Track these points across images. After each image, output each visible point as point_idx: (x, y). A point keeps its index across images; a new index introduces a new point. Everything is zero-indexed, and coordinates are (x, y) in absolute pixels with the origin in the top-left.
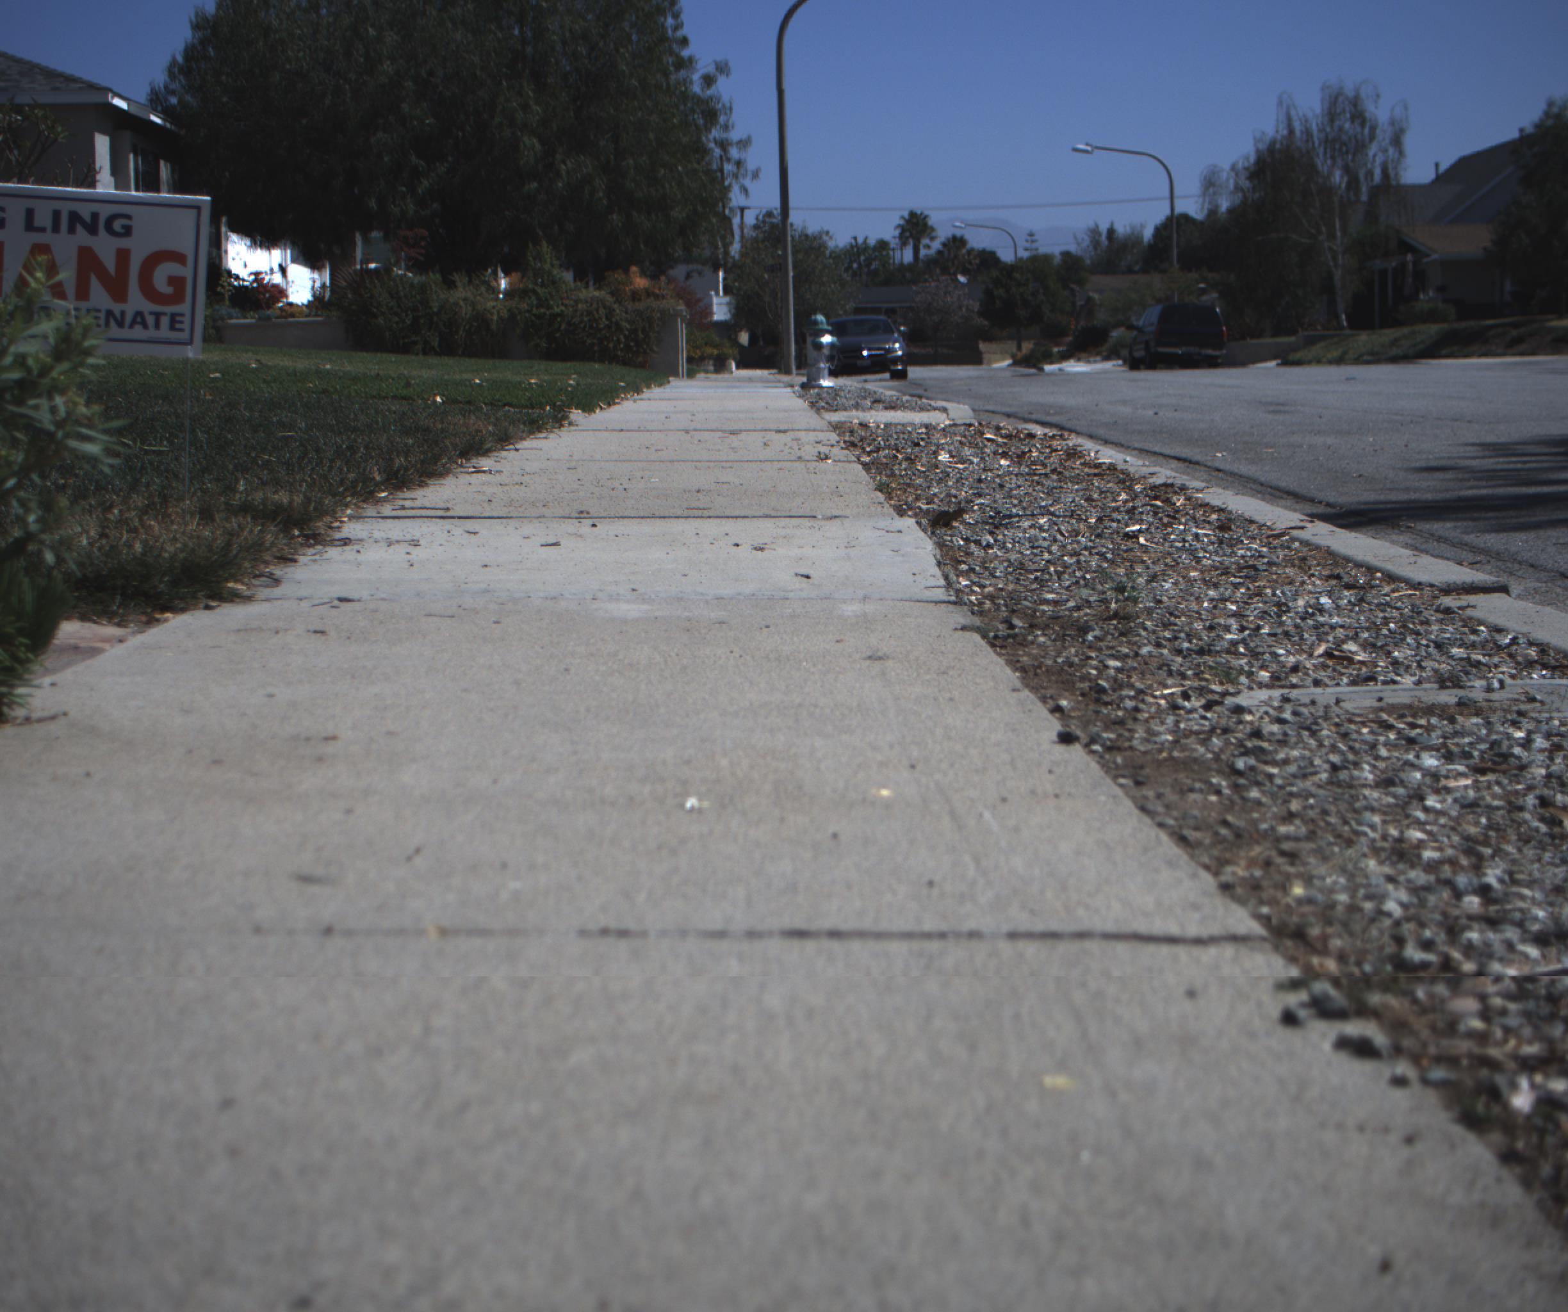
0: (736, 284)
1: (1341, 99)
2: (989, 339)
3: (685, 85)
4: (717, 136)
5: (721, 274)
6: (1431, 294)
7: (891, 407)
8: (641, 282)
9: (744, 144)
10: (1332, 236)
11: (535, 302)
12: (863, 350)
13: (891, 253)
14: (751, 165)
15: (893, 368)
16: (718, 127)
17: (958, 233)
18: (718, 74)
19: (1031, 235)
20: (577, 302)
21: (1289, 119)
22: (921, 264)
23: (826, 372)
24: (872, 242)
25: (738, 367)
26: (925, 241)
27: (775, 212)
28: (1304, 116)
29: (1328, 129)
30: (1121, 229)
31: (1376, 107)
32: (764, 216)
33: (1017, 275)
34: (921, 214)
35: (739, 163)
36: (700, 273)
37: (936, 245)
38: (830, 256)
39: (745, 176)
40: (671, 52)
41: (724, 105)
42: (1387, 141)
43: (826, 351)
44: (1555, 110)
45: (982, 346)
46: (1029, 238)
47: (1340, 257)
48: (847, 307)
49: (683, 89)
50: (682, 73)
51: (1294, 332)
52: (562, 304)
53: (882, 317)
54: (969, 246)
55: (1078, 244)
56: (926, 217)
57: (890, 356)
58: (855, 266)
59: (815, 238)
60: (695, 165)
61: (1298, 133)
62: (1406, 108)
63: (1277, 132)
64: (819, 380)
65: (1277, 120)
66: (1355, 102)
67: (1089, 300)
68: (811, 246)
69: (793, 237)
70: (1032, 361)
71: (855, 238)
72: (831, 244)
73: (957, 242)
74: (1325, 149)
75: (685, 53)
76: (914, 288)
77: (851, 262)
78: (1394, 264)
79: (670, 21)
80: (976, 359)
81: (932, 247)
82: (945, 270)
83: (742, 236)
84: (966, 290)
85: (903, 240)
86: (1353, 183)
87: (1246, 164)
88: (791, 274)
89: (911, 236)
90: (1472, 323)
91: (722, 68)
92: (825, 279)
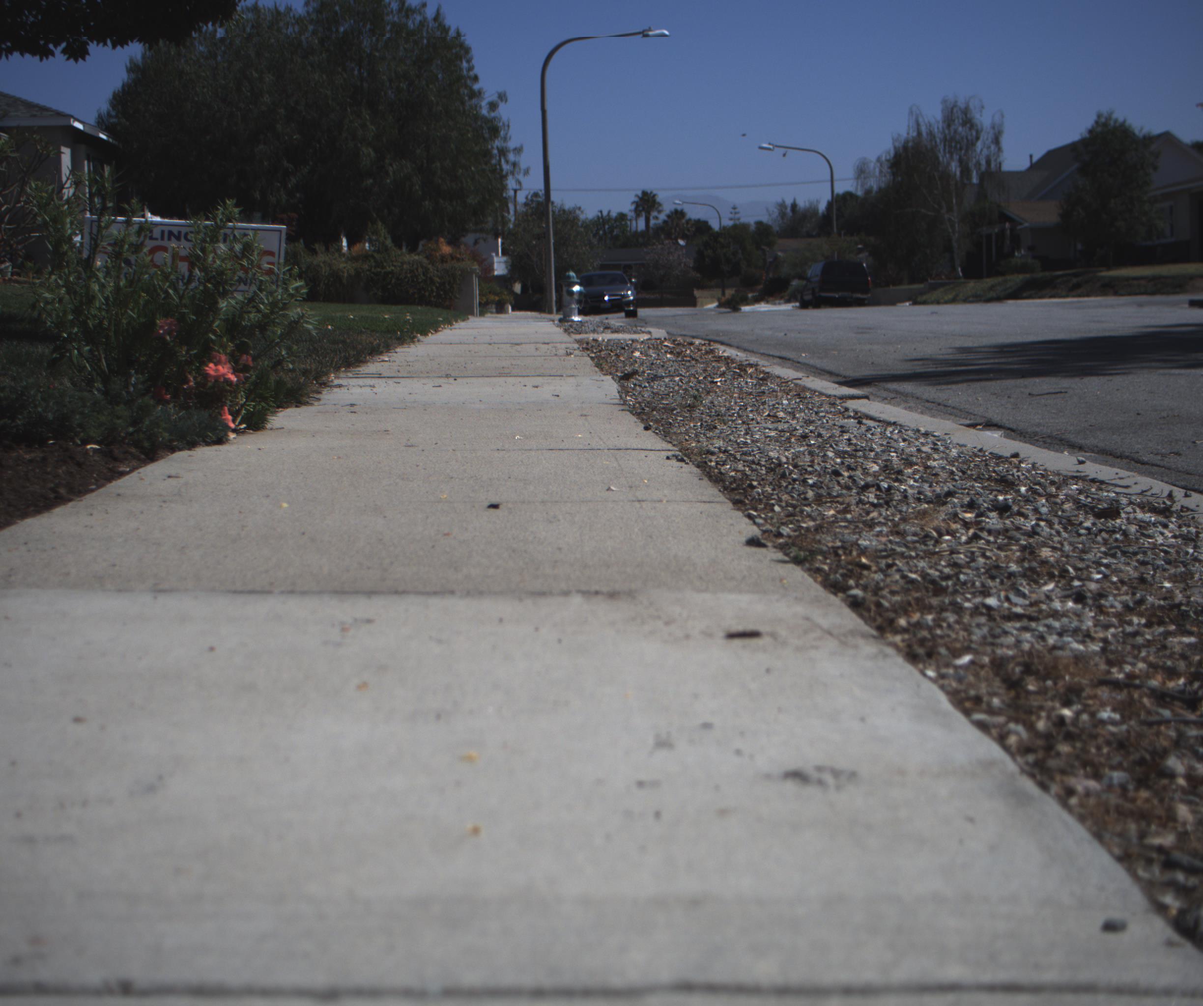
0: (512, 247)
1: (955, 110)
2: (701, 287)
3: (476, 110)
4: (499, 146)
5: (500, 240)
6: (1023, 252)
7: (616, 331)
8: (446, 249)
9: (518, 150)
10: (950, 209)
11: (373, 264)
12: (605, 296)
13: (629, 223)
14: (523, 165)
15: (626, 309)
16: (499, 139)
17: (679, 208)
18: (499, 101)
19: (734, 208)
20: (403, 263)
21: (918, 125)
22: (651, 231)
23: (576, 311)
24: (614, 214)
25: (513, 310)
26: (654, 214)
27: (540, 193)
28: (929, 122)
29: (947, 132)
30: (802, 203)
31: (981, 116)
32: (532, 196)
33: (721, 240)
34: (651, 193)
35: (515, 165)
36: (485, 240)
37: (662, 217)
38: (582, 226)
39: (519, 173)
40: (466, 86)
41: (504, 124)
42: (990, 140)
43: (576, 297)
44: (1103, 120)
45: (697, 293)
46: (733, 211)
47: (957, 225)
48: (595, 264)
49: (475, 112)
50: (474, 101)
51: (922, 280)
52: (393, 265)
53: (619, 272)
54: (687, 217)
55: (770, 215)
56: (654, 196)
57: (624, 300)
58: (601, 232)
59: (570, 212)
60: (484, 167)
61: (924, 134)
62: (1003, 116)
63: (908, 134)
64: (571, 316)
65: (909, 126)
66: (966, 111)
67: (776, 258)
68: (568, 218)
69: (553, 212)
70: (732, 305)
71: (601, 212)
72: (582, 217)
73: (678, 214)
74: (945, 146)
75: (476, 87)
76: (645, 250)
77: (598, 230)
78: (996, 230)
79: (465, 65)
80: (692, 302)
81: (659, 218)
82: (669, 236)
83: (516, 211)
84: (684, 251)
85: (637, 212)
86: (966, 171)
87: (888, 157)
88: (552, 241)
89: (644, 209)
90: (1047, 274)
91: (502, 97)
92: (578, 243)
